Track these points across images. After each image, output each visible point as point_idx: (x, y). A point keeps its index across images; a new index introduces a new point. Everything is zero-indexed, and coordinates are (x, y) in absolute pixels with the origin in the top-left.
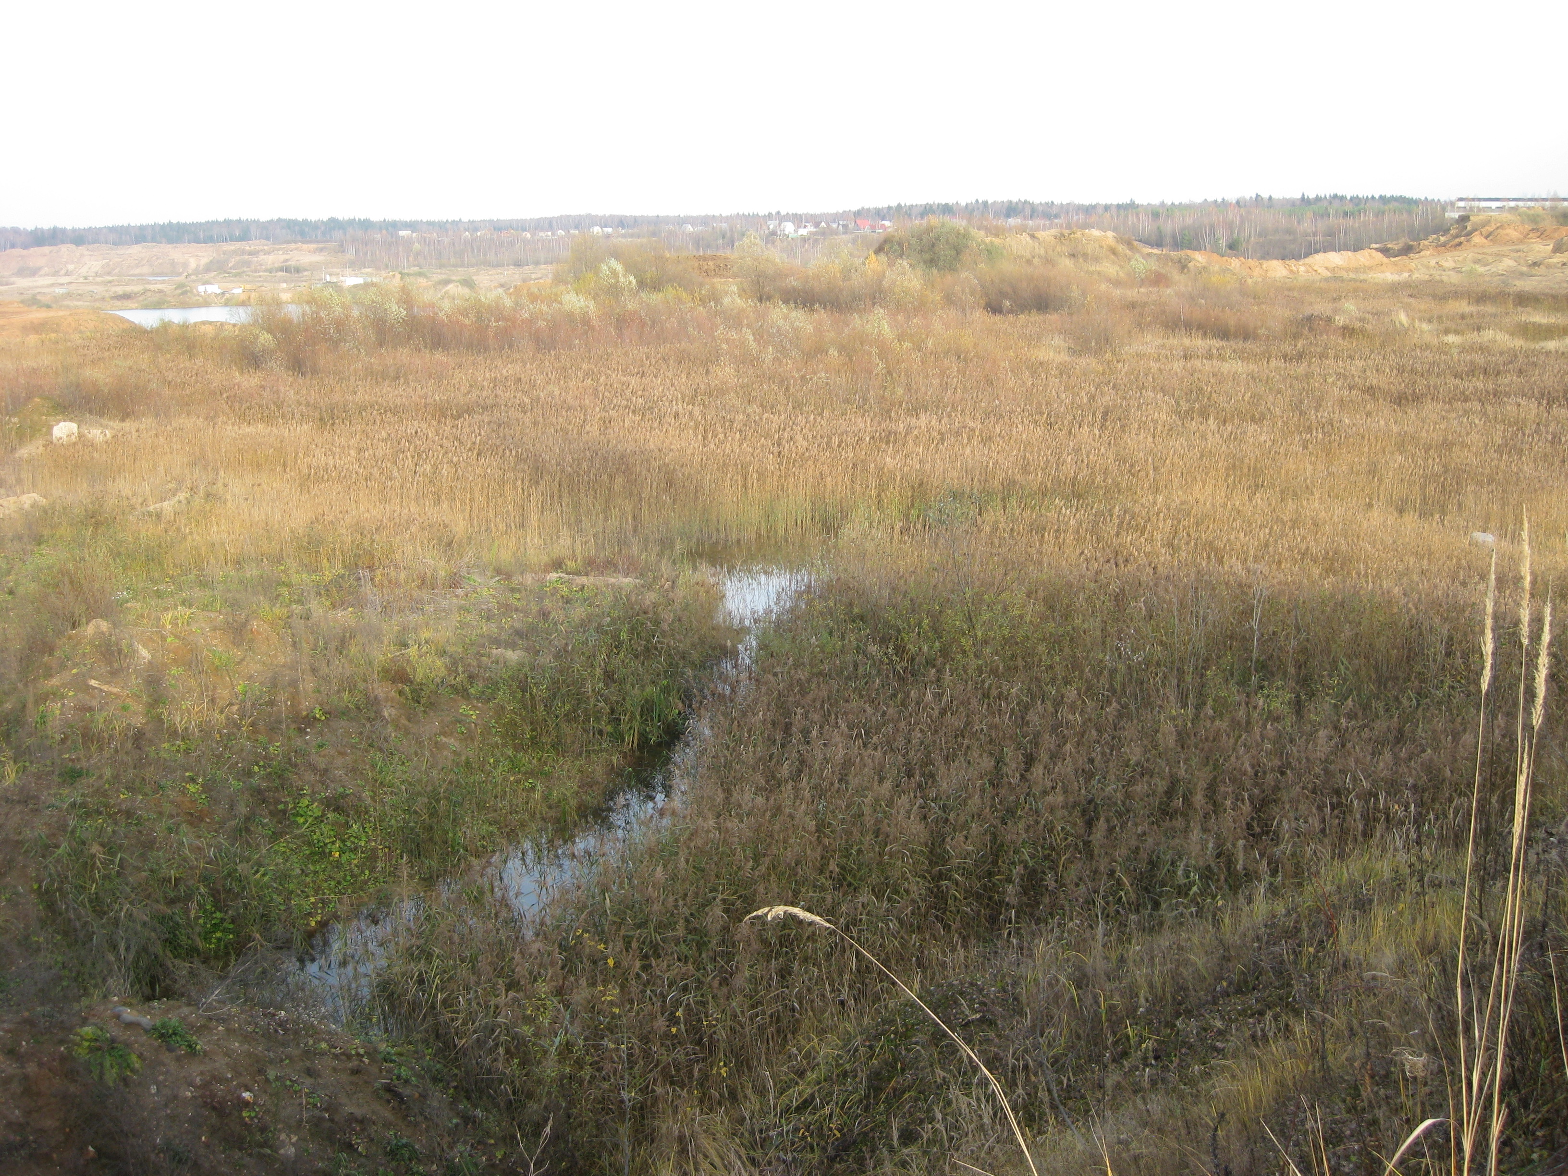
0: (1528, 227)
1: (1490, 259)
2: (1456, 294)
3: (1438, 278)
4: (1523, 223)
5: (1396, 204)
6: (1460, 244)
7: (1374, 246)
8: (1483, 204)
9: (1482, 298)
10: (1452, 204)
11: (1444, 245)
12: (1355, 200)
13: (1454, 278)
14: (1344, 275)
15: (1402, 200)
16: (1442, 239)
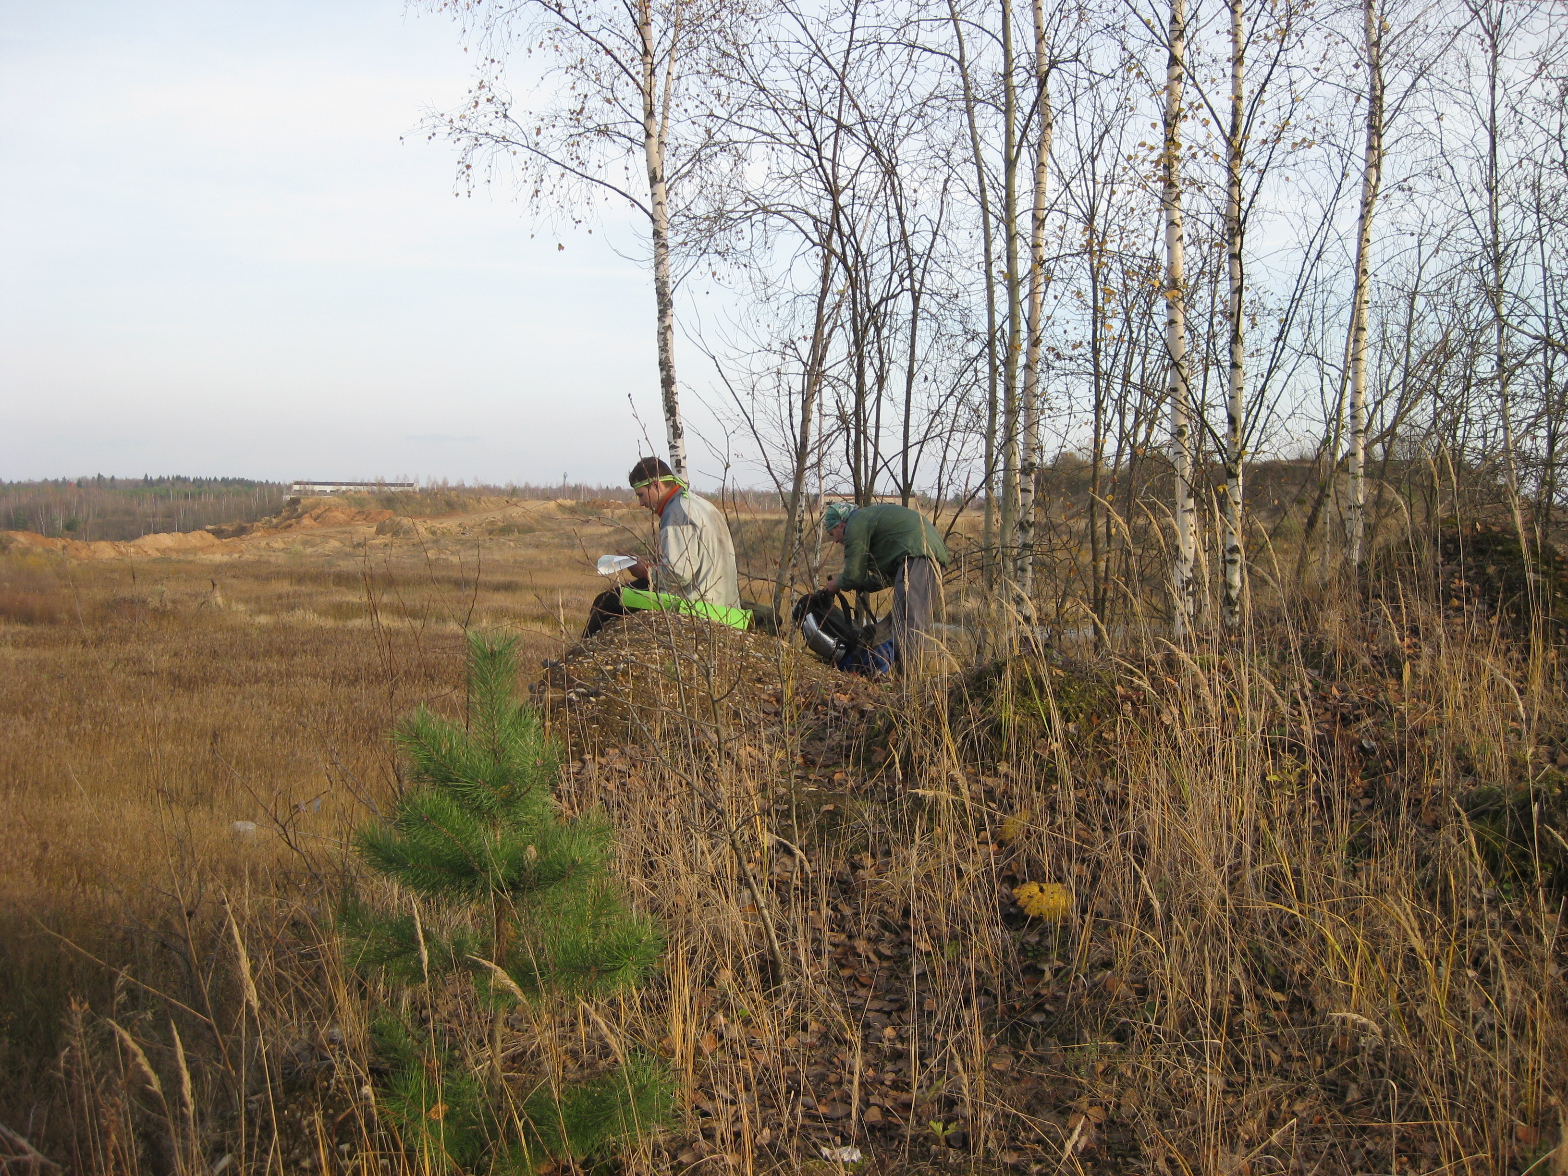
0: (354, 510)
1: (318, 540)
2: (278, 574)
3: (265, 558)
4: (350, 506)
5: (237, 487)
6: (290, 526)
7: (209, 527)
8: (317, 488)
9: (301, 579)
10: (289, 487)
11: (276, 527)
12: (198, 482)
13: (279, 559)
14: (174, 556)
15: (241, 482)
16: (275, 521)
